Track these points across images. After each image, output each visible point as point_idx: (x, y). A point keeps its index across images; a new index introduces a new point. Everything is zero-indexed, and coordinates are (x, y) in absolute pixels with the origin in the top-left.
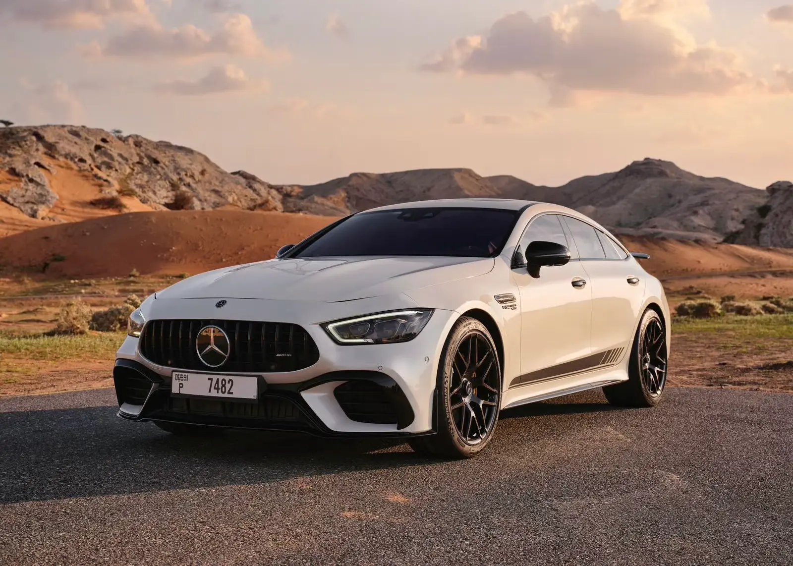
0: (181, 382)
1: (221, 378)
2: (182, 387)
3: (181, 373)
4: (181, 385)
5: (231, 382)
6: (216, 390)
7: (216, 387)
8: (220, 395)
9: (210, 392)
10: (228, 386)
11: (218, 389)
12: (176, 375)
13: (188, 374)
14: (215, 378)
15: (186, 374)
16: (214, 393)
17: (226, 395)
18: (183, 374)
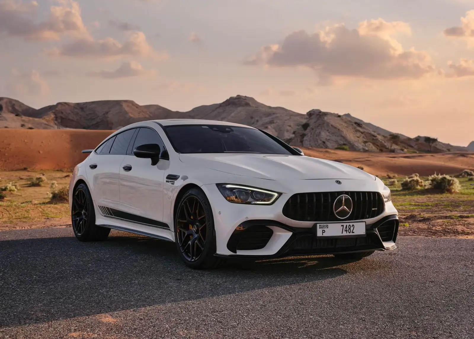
0: (323, 229)
1: (348, 224)
2: (324, 232)
3: (323, 224)
4: (324, 231)
5: (353, 226)
6: (346, 232)
7: (346, 230)
8: (348, 234)
9: (342, 233)
10: (352, 228)
11: (347, 231)
12: (320, 225)
13: (328, 224)
14: (345, 225)
15: (327, 224)
16: (345, 234)
17: (351, 234)
18: (325, 224)
